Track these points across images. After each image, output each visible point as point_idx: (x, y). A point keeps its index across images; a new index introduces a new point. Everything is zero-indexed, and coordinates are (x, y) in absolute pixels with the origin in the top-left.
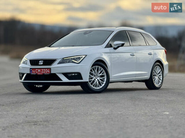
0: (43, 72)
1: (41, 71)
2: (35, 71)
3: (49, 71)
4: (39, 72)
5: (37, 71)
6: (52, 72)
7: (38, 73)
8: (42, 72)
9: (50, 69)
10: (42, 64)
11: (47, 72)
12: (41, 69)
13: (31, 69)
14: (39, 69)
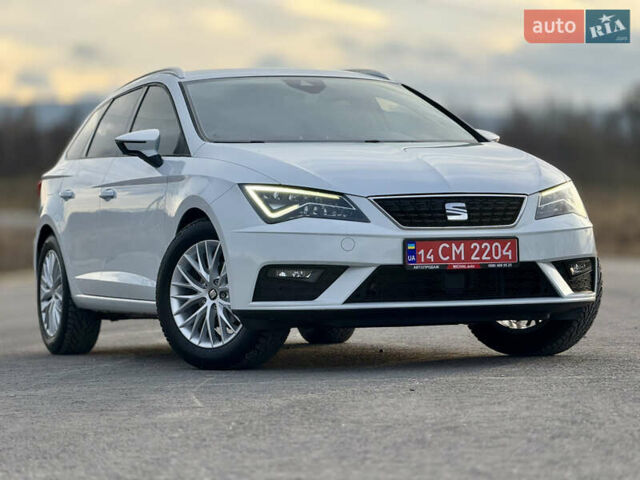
0: (480, 254)
1: (469, 252)
2: (435, 253)
3: (510, 253)
4: (457, 258)
5: (448, 252)
6: (524, 257)
7: (450, 260)
8: (473, 258)
9: (514, 241)
10: (464, 217)
11: (497, 257)
12: (468, 240)
13: (407, 242)
14: (458, 240)
